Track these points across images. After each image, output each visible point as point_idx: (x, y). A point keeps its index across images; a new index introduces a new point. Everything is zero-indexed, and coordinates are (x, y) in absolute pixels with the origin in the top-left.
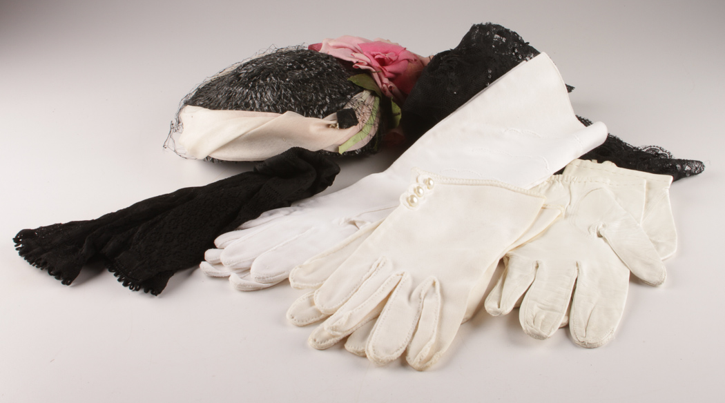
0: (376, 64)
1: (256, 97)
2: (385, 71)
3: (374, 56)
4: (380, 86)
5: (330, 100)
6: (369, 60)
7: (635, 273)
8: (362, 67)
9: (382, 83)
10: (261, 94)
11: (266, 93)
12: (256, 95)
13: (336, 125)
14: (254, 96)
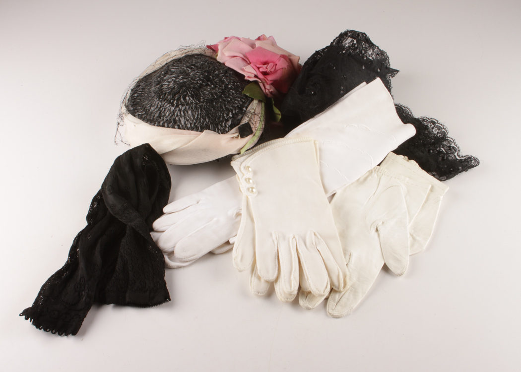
0: (261, 76)
1: (181, 115)
2: (267, 81)
3: (259, 68)
4: (264, 91)
5: (232, 115)
6: (256, 73)
7: (386, 263)
8: (251, 80)
9: (265, 88)
10: (184, 113)
11: (187, 113)
12: (180, 113)
13: (238, 136)
14: (179, 114)
